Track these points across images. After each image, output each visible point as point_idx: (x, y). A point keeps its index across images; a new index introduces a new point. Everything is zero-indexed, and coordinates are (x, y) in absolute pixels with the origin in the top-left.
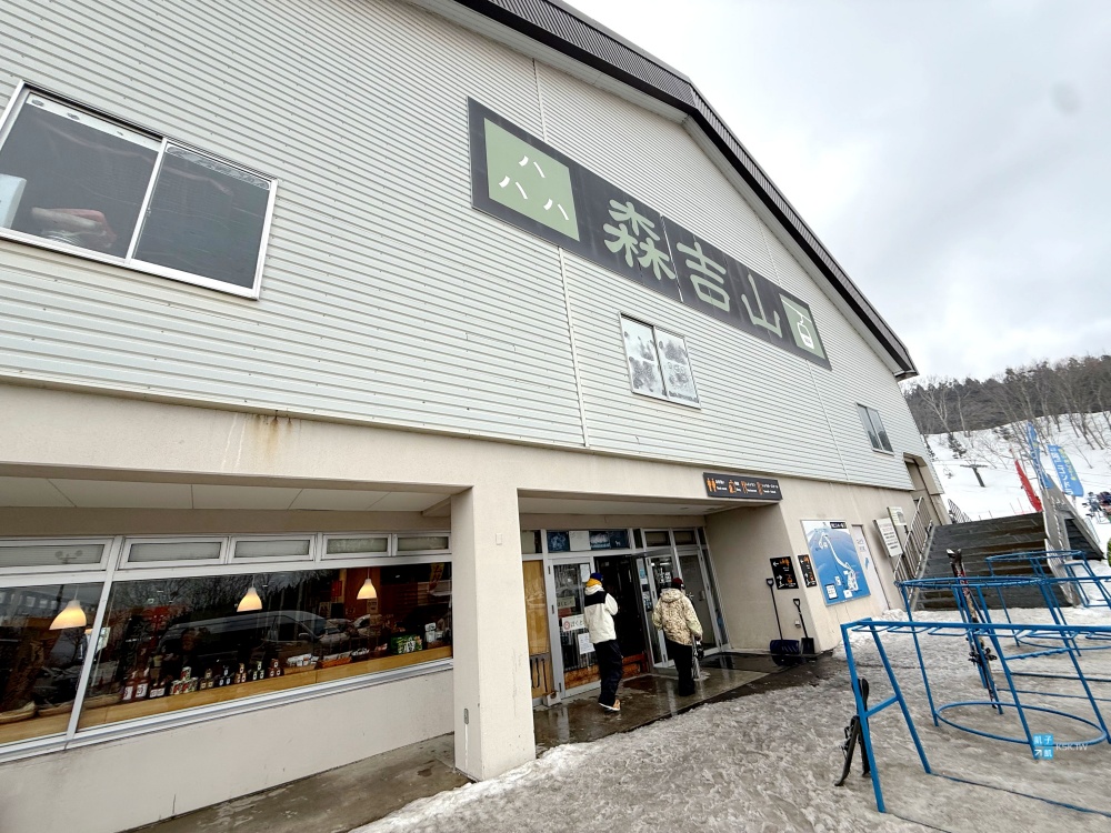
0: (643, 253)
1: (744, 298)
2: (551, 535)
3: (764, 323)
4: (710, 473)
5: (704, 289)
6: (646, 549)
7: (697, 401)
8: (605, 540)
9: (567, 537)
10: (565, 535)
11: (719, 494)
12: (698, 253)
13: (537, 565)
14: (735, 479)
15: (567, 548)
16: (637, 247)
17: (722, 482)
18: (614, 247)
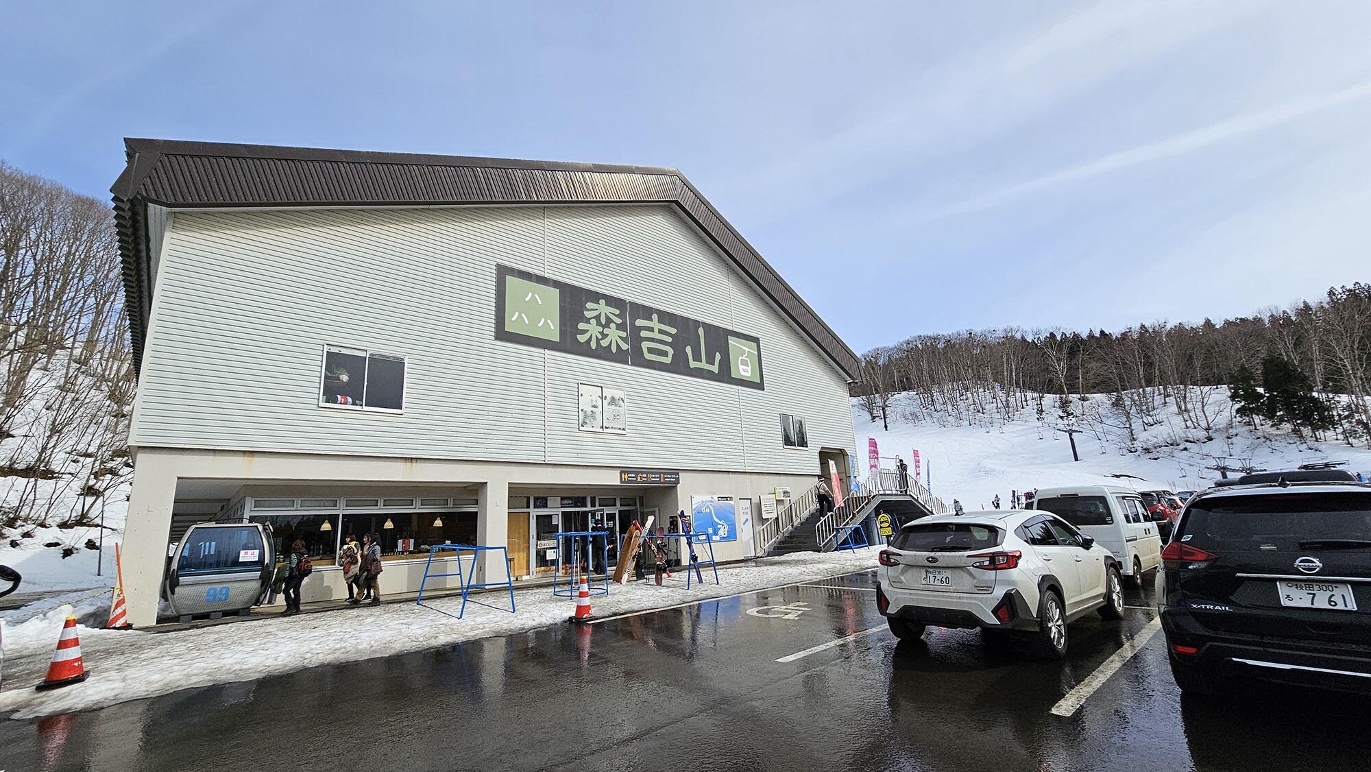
0: (605, 336)
1: (688, 349)
2: (536, 499)
3: (703, 365)
4: (624, 470)
5: (651, 350)
6: (597, 507)
7: (624, 429)
8: (570, 502)
9: (547, 500)
10: (545, 499)
11: (629, 482)
12: (655, 323)
13: (527, 515)
14: (643, 473)
15: (545, 506)
16: (602, 333)
17: (633, 475)
18: (582, 338)
